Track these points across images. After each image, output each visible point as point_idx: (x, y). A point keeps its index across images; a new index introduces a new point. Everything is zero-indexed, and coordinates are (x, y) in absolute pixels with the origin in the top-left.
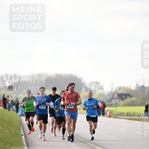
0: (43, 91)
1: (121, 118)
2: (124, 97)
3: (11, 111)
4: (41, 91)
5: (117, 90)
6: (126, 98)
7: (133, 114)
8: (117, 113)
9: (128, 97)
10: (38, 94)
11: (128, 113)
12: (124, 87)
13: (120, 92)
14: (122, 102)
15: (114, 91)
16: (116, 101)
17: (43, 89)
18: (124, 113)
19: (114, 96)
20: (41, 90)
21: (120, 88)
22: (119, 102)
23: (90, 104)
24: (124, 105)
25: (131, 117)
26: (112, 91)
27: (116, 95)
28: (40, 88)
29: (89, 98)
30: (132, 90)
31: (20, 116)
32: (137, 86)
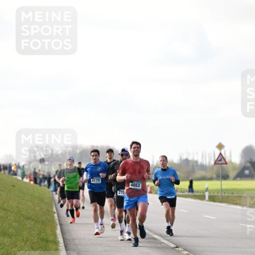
0: (96, 155)
4: (93, 156)
17: (96, 153)
20: (92, 154)
23: (164, 177)
28: (92, 152)
29: (163, 168)
30: (175, 164)
32: (181, 159)
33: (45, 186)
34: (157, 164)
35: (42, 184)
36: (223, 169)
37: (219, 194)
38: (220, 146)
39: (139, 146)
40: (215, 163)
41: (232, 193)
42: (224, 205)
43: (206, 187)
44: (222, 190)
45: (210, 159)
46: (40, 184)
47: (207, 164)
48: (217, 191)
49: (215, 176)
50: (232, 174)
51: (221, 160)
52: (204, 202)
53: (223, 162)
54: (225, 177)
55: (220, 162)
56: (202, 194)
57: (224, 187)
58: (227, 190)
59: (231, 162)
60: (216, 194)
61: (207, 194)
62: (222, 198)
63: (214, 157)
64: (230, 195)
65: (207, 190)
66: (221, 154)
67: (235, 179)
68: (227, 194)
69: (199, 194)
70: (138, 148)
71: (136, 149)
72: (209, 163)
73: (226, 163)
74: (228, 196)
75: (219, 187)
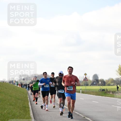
20: (44, 74)
31: (27, 90)
35: (24, 87)
36: (86, 82)
37: (85, 91)
38: (85, 74)
40: (84, 80)
41: (90, 91)
42: (87, 94)
43: (81, 88)
44: (86, 89)
45: (82, 79)
46: (23, 87)
47: (81, 81)
48: (85, 90)
49: (83, 85)
50: (90, 84)
51: (86, 79)
52: (80, 94)
53: (86, 80)
54: (87, 85)
55: (85, 80)
56: (79, 91)
57: (87, 88)
58: (88, 89)
59: (89, 80)
60: (84, 91)
61: (81, 91)
62: (86, 92)
63: (83, 78)
64: (89, 91)
65: (81, 89)
66: (86, 77)
67: (90, 86)
68: (88, 91)
69: (78, 91)
72: (82, 80)
73: (88, 80)
74: (88, 92)
75: (85, 88)
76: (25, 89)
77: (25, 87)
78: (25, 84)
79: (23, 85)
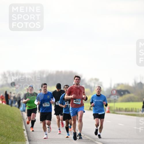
1: (119, 114)
2: (122, 93)
3: (13, 107)
5: (116, 86)
6: (124, 94)
7: (131, 109)
8: (116, 108)
9: (126, 93)
10: (41, 90)
11: (126, 109)
12: (122, 84)
13: (119, 88)
14: (120, 98)
15: (112, 87)
16: (115, 97)
18: (122, 109)
19: (113, 92)
21: (118, 85)
22: (118, 98)
24: (122, 101)
25: (129, 113)
26: (111, 88)
27: (115, 91)
30: (130, 87)
33: (16, 106)
34: (114, 87)
35: (13, 105)
39: (79, 78)
70: (78, 80)
71: (77, 80)
76: (17, 109)
77: (16, 104)
78: (16, 96)
79: (12, 98)
